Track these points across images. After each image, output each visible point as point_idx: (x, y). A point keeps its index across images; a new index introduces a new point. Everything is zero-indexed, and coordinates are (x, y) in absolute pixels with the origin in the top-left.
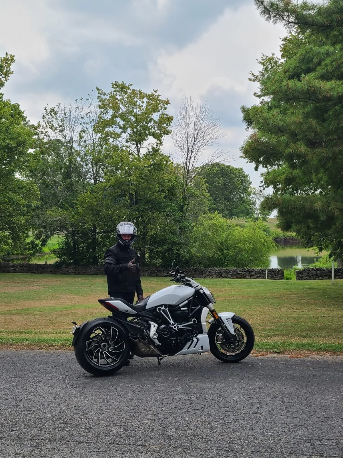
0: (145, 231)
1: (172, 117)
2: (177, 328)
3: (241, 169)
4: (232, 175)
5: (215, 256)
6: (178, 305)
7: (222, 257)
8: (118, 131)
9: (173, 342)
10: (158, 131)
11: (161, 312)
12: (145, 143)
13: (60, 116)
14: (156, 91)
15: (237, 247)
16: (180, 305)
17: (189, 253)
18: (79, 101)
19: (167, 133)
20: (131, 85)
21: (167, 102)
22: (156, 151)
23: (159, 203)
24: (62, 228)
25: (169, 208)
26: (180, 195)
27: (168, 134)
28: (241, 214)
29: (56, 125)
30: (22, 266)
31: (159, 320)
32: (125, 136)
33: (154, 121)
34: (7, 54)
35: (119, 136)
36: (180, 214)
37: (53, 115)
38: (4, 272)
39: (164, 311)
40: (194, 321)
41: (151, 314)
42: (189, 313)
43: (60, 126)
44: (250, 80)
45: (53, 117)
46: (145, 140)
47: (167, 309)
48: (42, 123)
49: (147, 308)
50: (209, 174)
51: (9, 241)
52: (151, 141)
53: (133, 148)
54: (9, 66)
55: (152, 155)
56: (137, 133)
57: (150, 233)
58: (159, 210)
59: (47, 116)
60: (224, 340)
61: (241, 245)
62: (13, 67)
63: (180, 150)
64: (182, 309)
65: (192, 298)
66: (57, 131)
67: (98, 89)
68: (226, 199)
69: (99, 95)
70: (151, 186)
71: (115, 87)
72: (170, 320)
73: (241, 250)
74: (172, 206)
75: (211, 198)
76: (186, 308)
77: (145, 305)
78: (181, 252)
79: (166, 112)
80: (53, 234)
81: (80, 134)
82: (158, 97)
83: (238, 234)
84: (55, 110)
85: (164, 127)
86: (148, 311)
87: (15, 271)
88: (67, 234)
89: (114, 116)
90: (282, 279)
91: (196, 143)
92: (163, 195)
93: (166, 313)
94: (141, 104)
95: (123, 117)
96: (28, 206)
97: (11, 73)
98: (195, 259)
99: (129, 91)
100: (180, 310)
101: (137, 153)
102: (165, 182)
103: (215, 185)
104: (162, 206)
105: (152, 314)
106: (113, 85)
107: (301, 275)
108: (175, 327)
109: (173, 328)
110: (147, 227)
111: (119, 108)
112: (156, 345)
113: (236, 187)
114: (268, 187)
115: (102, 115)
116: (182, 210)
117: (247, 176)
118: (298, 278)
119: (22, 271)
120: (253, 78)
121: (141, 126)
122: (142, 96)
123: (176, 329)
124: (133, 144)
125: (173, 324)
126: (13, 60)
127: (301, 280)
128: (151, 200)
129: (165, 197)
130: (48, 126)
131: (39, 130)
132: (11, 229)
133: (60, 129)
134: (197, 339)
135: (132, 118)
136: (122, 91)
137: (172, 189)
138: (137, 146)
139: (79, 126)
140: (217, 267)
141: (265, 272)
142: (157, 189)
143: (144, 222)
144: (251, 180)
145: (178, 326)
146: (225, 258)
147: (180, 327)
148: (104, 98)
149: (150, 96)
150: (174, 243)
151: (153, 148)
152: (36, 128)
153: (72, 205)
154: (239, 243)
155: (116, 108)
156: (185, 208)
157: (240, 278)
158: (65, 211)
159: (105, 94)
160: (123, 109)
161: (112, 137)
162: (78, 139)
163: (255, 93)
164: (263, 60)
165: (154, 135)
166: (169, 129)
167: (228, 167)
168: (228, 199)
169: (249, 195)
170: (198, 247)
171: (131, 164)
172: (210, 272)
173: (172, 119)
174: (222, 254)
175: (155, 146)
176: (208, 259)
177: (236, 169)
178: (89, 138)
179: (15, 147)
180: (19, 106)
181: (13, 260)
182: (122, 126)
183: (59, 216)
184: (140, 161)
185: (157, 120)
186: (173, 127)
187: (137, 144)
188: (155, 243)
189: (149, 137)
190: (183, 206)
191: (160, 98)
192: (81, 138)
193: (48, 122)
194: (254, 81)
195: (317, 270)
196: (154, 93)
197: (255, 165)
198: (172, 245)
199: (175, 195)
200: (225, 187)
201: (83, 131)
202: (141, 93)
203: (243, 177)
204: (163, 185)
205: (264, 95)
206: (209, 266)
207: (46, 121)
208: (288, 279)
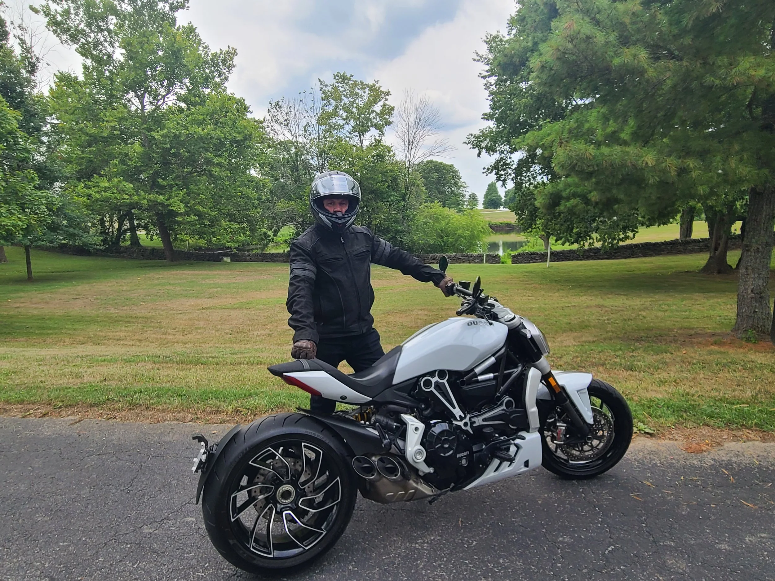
0: (370, 221)
1: (394, 107)
2: (471, 427)
3: (452, 165)
4: (444, 171)
5: (436, 243)
6: (472, 370)
7: (443, 244)
8: (341, 122)
9: (464, 462)
10: (380, 122)
11: (432, 389)
12: (368, 135)
13: (285, 109)
14: (377, 82)
15: (456, 234)
16: (477, 370)
17: (412, 241)
18: (302, 94)
19: (389, 123)
20: (352, 76)
21: (388, 93)
22: (378, 142)
23: (382, 193)
24: (292, 219)
25: (392, 198)
26: (402, 185)
27: (389, 125)
28: (452, 206)
29: (281, 120)
30: (257, 255)
31: (426, 409)
32: (348, 128)
33: (376, 112)
34: (229, 47)
35: (342, 127)
36: (402, 203)
37: (278, 109)
38: (241, 261)
39: (438, 386)
40: (509, 404)
41: (405, 395)
42: (496, 388)
43: (285, 120)
44: (474, 60)
45: (278, 111)
46: (368, 131)
47: (445, 381)
48: (268, 117)
49: (395, 382)
50: (424, 170)
51: (248, 233)
52: (373, 133)
53: (356, 139)
54: (232, 59)
55: (375, 146)
56: (359, 125)
57: (374, 222)
58: (382, 199)
59: (272, 111)
60: (568, 436)
61: (460, 232)
62: (236, 60)
63: (401, 141)
64: (480, 378)
65: (503, 350)
66: (282, 125)
67: (320, 80)
68: (439, 192)
69: (322, 86)
70: (374, 177)
71: (337, 78)
72: (454, 407)
73: (460, 236)
74: (395, 196)
75: (427, 191)
76: (491, 375)
77: (392, 374)
78: (405, 239)
79: (387, 103)
80: (284, 225)
81: (305, 128)
82: (379, 89)
83: (457, 222)
84: (280, 104)
85: (386, 119)
86: (398, 390)
87: (251, 260)
88: (296, 225)
89: (336, 107)
90: (499, 263)
91: (417, 133)
92: (386, 184)
93: (444, 391)
94: (363, 94)
95: (346, 109)
96: (259, 199)
97: (234, 67)
98: (417, 246)
99: (351, 82)
100: (477, 381)
101: (360, 144)
102: (387, 173)
103: (430, 180)
104: (385, 196)
105: (409, 395)
106: (335, 77)
107: (516, 259)
108: (466, 424)
109: (461, 426)
110: (372, 217)
111: (341, 100)
112: (422, 474)
113: (448, 182)
114: (491, 173)
115: (325, 108)
116: (404, 200)
117: (457, 172)
118: (514, 262)
119: (257, 261)
120: (478, 58)
121: (363, 118)
122: (364, 86)
123: (468, 428)
124: (357, 136)
125: (460, 416)
126: (235, 54)
127: (517, 263)
128: (374, 190)
129: (388, 187)
130: (273, 120)
131: (265, 124)
132: (248, 221)
133: (286, 122)
134: (516, 445)
135: (355, 110)
136: (344, 82)
137: (395, 179)
138: (360, 138)
139: (304, 119)
140: (438, 253)
141: (483, 256)
142: (381, 180)
143: (369, 211)
144: (461, 175)
145: (473, 420)
146: (445, 245)
147: (479, 421)
148: (326, 89)
149: (371, 86)
150: (397, 231)
151: (375, 139)
152: (262, 123)
153: (300, 197)
154: (458, 230)
155: (338, 99)
156: (407, 197)
157: (460, 263)
158: (293, 203)
159: (326, 86)
160: (346, 101)
161: (335, 129)
162: (303, 132)
163: (480, 74)
164: (487, 38)
165: (376, 126)
166: (391, 119)
167: (441, 163)
168: (442, 193)
169: (459, 189)
170: (420, 235)
171: (354, 155)
172: (431, 258)
173: (393, 110)
174: (443, 241)
175: (377, 138)
176: (430, 246)
177: (448, 165)
178: (314, 132)
179: (242, 140)
180: (244, 100)
181: (252, 250)
182: (345, 117)
183: (288, 207)
184: (363, 151)
185: (378, 112)
186: (394, 118)
187: (360, 136)
188: (380, 231)
189: (371, 128)
190: (405, 195)
191: (381, 89)
192: (306, 131)
193: (274, 116)
194: (478, 61)
195: (532, 254)
196: (375, 84)
197: (478, 152)
198: (396, 234)
199: (397, 185)
200: (438, 181)
201: (308, 125)
202: (362, 83)
203: (454, 173)
204: (386, 175)
205: (489, 76)
206: (430, 252)
207: (271, 115)
208: (503, 263)
